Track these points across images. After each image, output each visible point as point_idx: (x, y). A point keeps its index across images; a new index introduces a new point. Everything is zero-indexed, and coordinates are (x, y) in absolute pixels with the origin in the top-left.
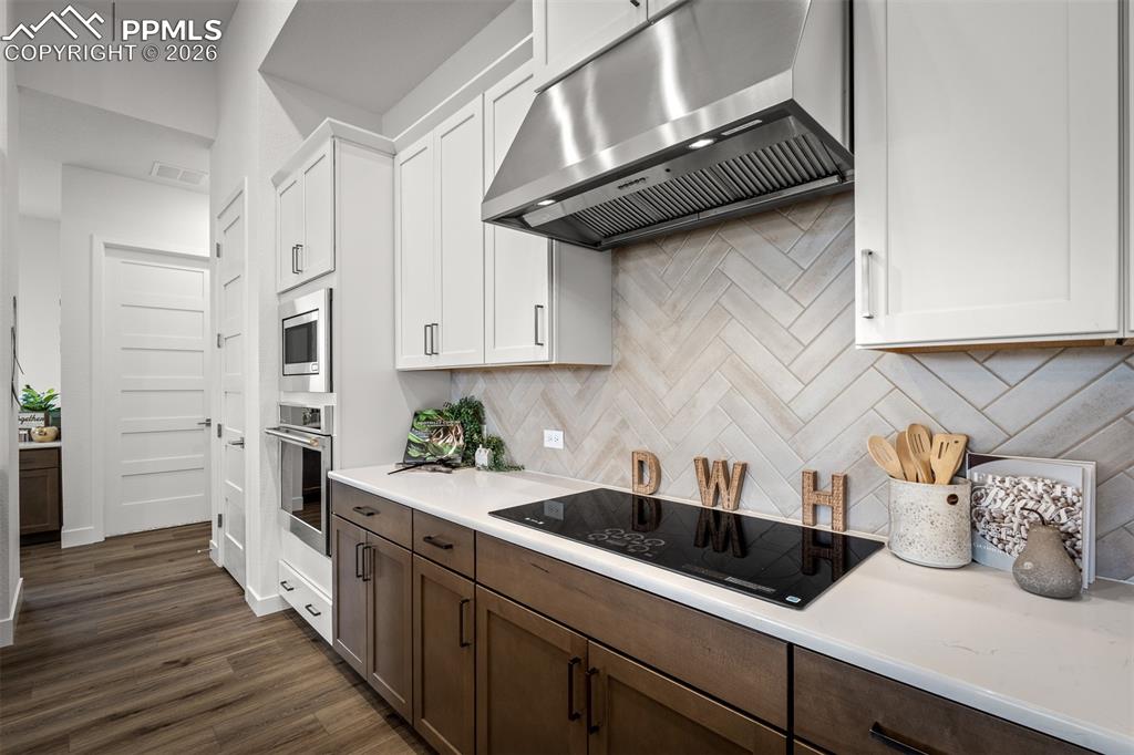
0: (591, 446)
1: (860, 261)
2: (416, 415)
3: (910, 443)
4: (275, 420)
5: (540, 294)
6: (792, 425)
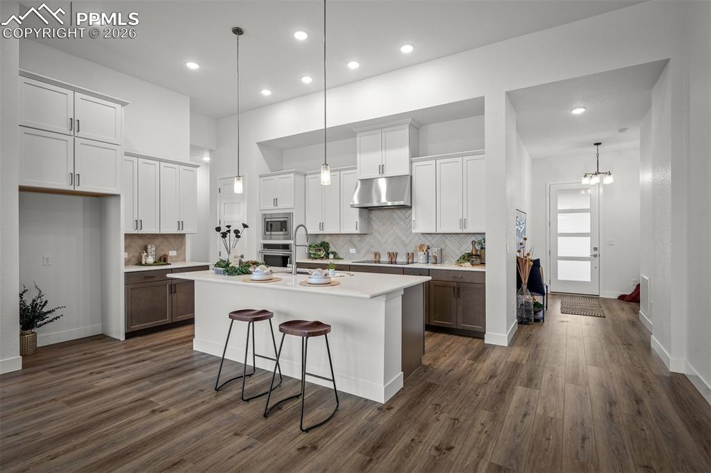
0: (363, 252)
1: (413, 222)
2: (309, 246)
3: (421, 247)
4: (260, 248)
5: (357, 219)
6: (405, 245)
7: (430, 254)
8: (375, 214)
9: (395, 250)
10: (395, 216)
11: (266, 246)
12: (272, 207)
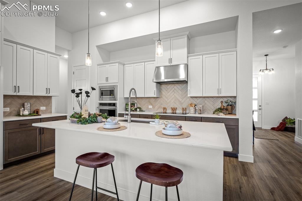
0: (156, 107)
1: (188, 90)
2: (126, 104)
3: (191, 105)
4: (98, 105)
5: (155, 89)
6: (181, 103)
7: (197, 108)
8: (163, 86)
9: (175, 106)
10: (175, 87)
11: (101, 104)
12: (105, 82)
